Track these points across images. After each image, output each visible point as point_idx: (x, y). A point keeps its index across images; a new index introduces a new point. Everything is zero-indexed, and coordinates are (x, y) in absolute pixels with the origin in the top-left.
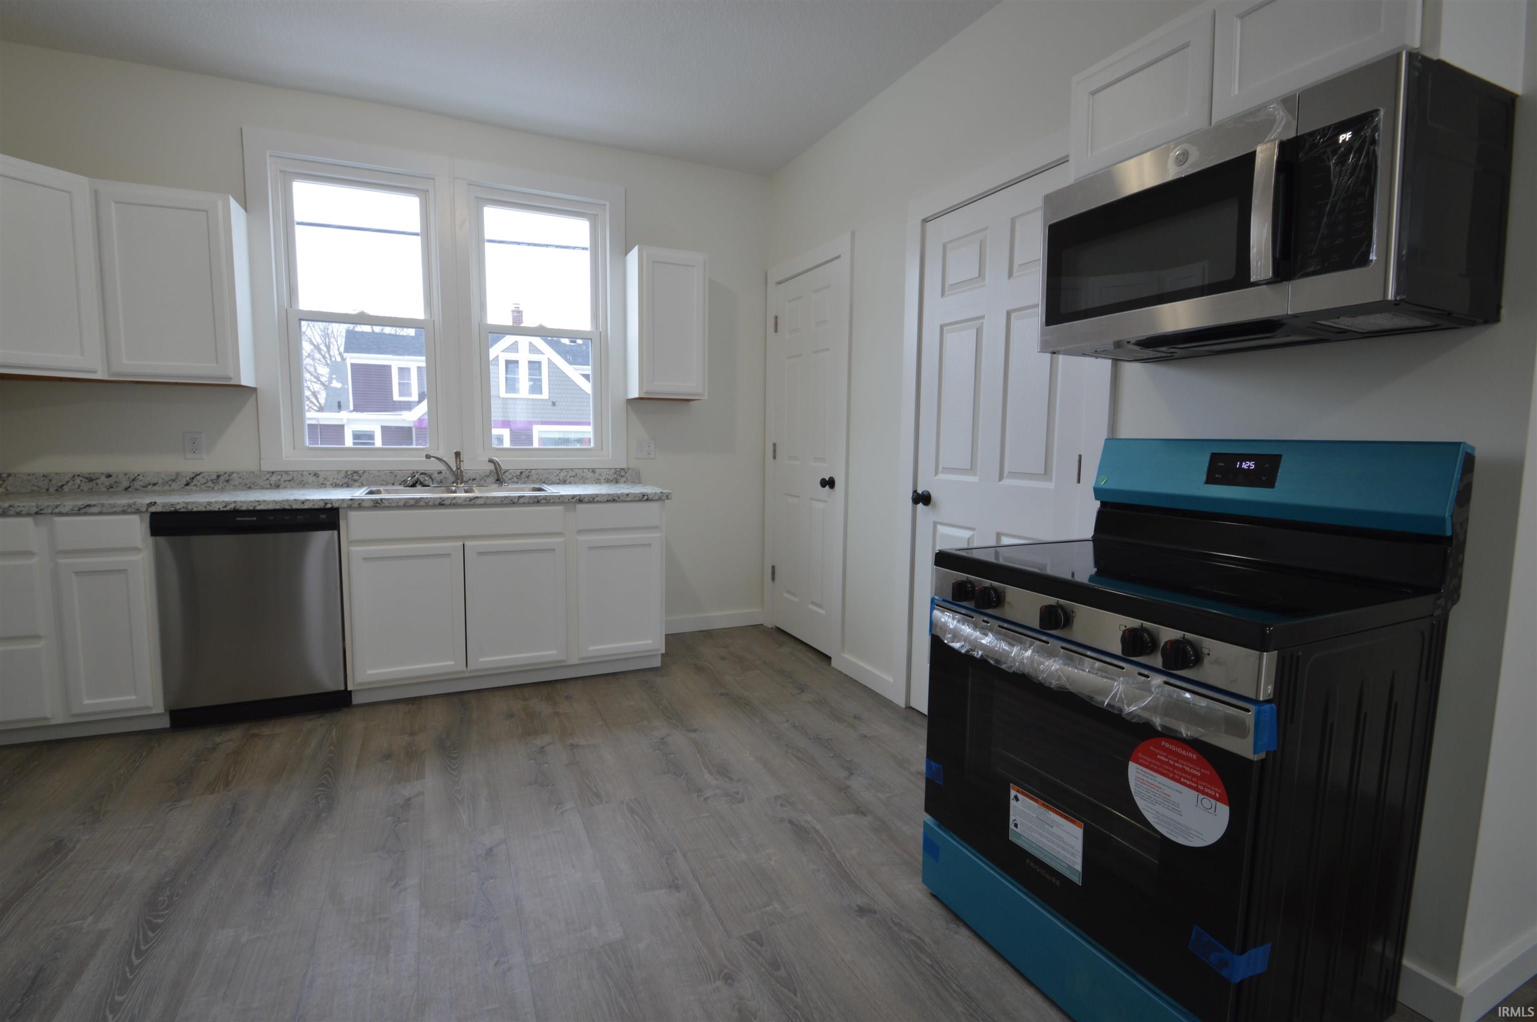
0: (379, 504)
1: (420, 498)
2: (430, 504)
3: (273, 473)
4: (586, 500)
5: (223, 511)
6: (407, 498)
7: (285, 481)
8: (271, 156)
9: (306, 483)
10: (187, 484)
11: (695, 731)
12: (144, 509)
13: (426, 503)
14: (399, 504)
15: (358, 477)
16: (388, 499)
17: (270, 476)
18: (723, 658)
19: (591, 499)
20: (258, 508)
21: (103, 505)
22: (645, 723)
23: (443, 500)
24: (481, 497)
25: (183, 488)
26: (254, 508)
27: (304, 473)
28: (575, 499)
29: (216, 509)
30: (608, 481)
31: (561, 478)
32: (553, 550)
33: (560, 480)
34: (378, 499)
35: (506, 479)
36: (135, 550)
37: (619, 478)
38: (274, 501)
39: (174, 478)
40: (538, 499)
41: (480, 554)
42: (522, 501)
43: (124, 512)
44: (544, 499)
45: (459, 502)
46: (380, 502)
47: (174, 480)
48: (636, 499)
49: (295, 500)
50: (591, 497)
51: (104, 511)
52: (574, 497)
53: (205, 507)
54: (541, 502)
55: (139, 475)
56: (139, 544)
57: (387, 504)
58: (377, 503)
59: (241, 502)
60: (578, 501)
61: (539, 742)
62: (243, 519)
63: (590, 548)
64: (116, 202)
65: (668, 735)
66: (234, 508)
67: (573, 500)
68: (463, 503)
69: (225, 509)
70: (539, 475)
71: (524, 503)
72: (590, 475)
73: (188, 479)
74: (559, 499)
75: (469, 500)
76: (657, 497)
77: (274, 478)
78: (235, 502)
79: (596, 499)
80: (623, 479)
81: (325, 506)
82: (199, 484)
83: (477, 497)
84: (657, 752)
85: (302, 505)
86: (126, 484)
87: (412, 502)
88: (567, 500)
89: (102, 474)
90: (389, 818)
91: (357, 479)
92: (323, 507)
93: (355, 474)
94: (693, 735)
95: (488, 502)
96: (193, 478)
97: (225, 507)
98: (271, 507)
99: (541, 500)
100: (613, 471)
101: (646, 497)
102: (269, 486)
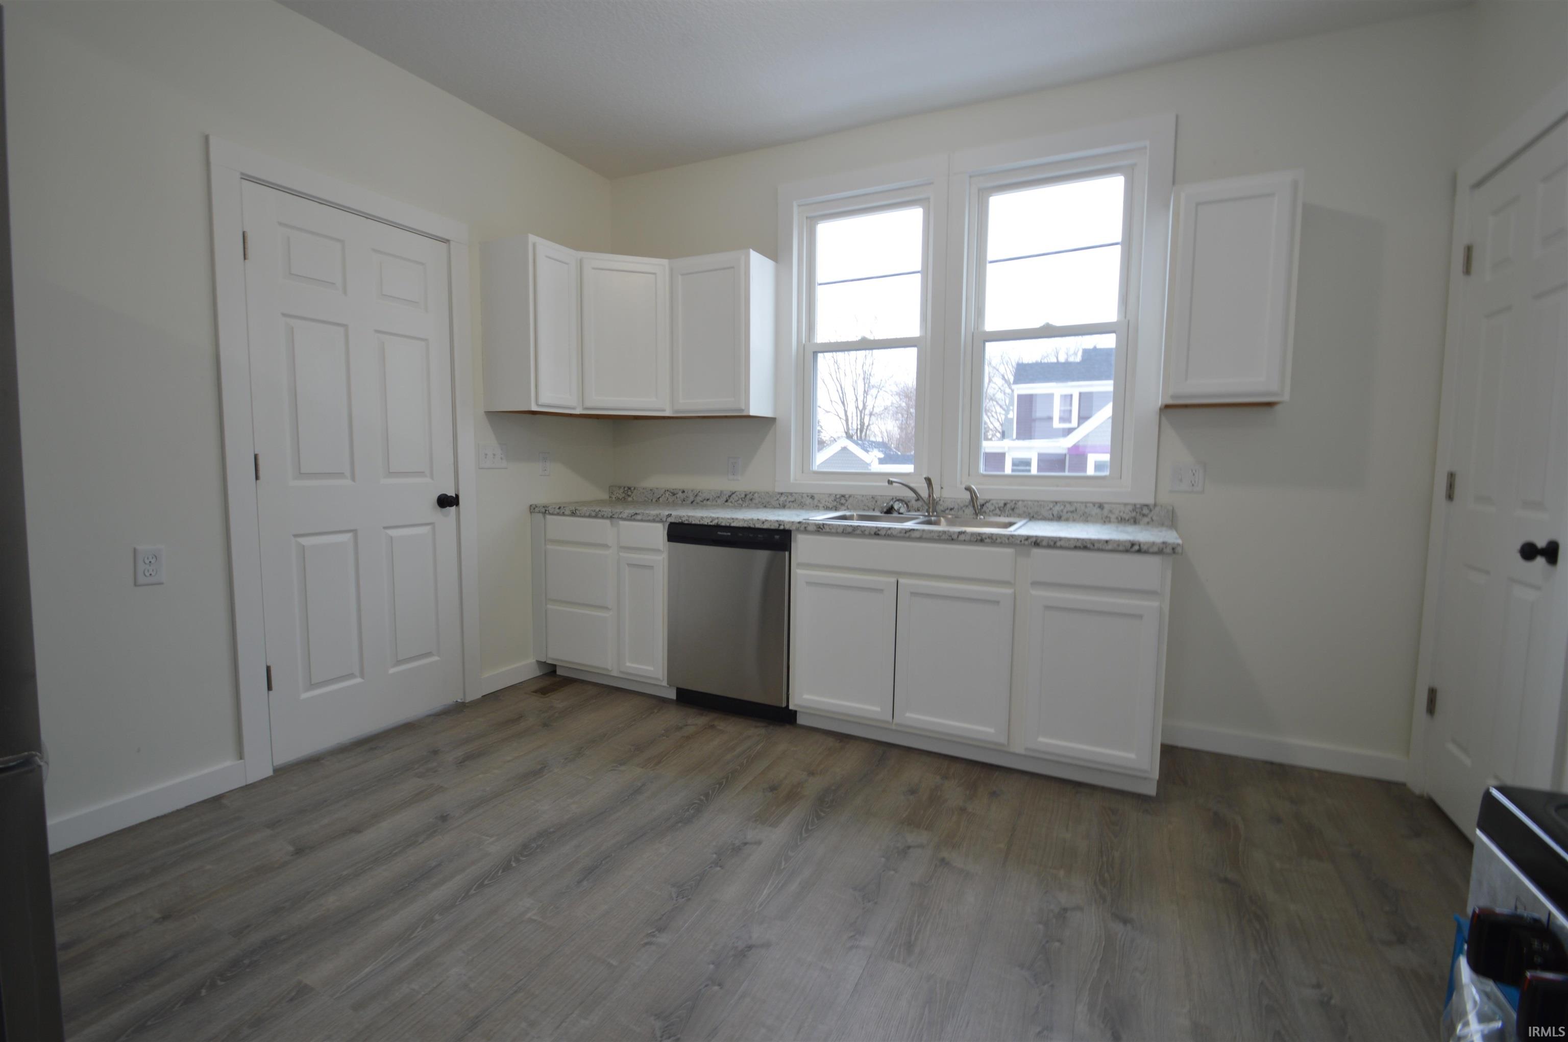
0: (821, 529)
1: (858, 526)
2: (867, 533)
3: (782, 494)
4: (1044, 543)
5: (710, 526)
6: (845, 525)
7: (789, 502)
8: (799, 206)
9: (804, 504)
10: (727, 501)
11: (1125, 921)
12: (664, 519)
13: (862, 532)
14: (838, 531)
15: (845, 501)
16: (829, 525)
17: (780, 497)
18: (1277, 820)
19: (1052, 543)
20: (733, 525)
21: (643, 514)
22: (1062, 873)
23: (879, 530)
24: (917, 530)
25: (724, 504)
26: (730, 524)
27: (804, 495)
28: (1029, 541)
29: (706, 523)
30: (1122, 521)
31: (1055, 513)
32: (998, 602)
33: (1053, 515)
34: (820, 524)
35: (987, 511)
36: (657, 551)
37: (1138, 517)
38: (744, 519)
39: (719, 495)
40: (982, 537)
41: (914, 594)
42: (962, 537)
43: (654, 521)
44: (989, 538)
45: (894, 533)
46: (822, 527)
47: (719, 497)
48: (1121, 548)
49: (758, 519)
50: (1052, 541)
51: (644, 519)
52: (1028, 538)
53: (700, 521)
54: (986, 541)
55: (699, 492)
56: (661, 548)
57: (828, 530)
58: (820, 527)
59: (722, 518)
60: (1033, 544)
61: (912, 838)
62: (722, 533)
63: (1048, 608)
64: (682, 275)
65: (1079, 908)
66: (717, 523)
67: (1026, 543)
68: (899, 535)
69: (711, 524)
70: (1027, 508)
71: (964, 540)
72: (1096, 511)
73: (727, 496)
74: (1008, 539)
75: (904, 532)
76: (1155, 549)
77: (782, 499)
78: (718, 518)
79: (1058, 544)
80: (1146, 520)
81: (779, 527)
82: (733, 501)
83: (913, 530)
84: (1041, 926)
85: (762, 525)
86: (692, 498)
87: (850, 530)
88: (1019, 542)
89: (680, 490)
90: (715, 856)
91: (843, 503)
92: (777, 528)
93: (843, 498)
94: (1118, 928)
95: (924, 536)
96: (730, 496)
97: (711, 522)
98: (741, 524)
99: (986, 539)
100: (1130, 508)
101: (1136, 548)
102: (778, 506)
